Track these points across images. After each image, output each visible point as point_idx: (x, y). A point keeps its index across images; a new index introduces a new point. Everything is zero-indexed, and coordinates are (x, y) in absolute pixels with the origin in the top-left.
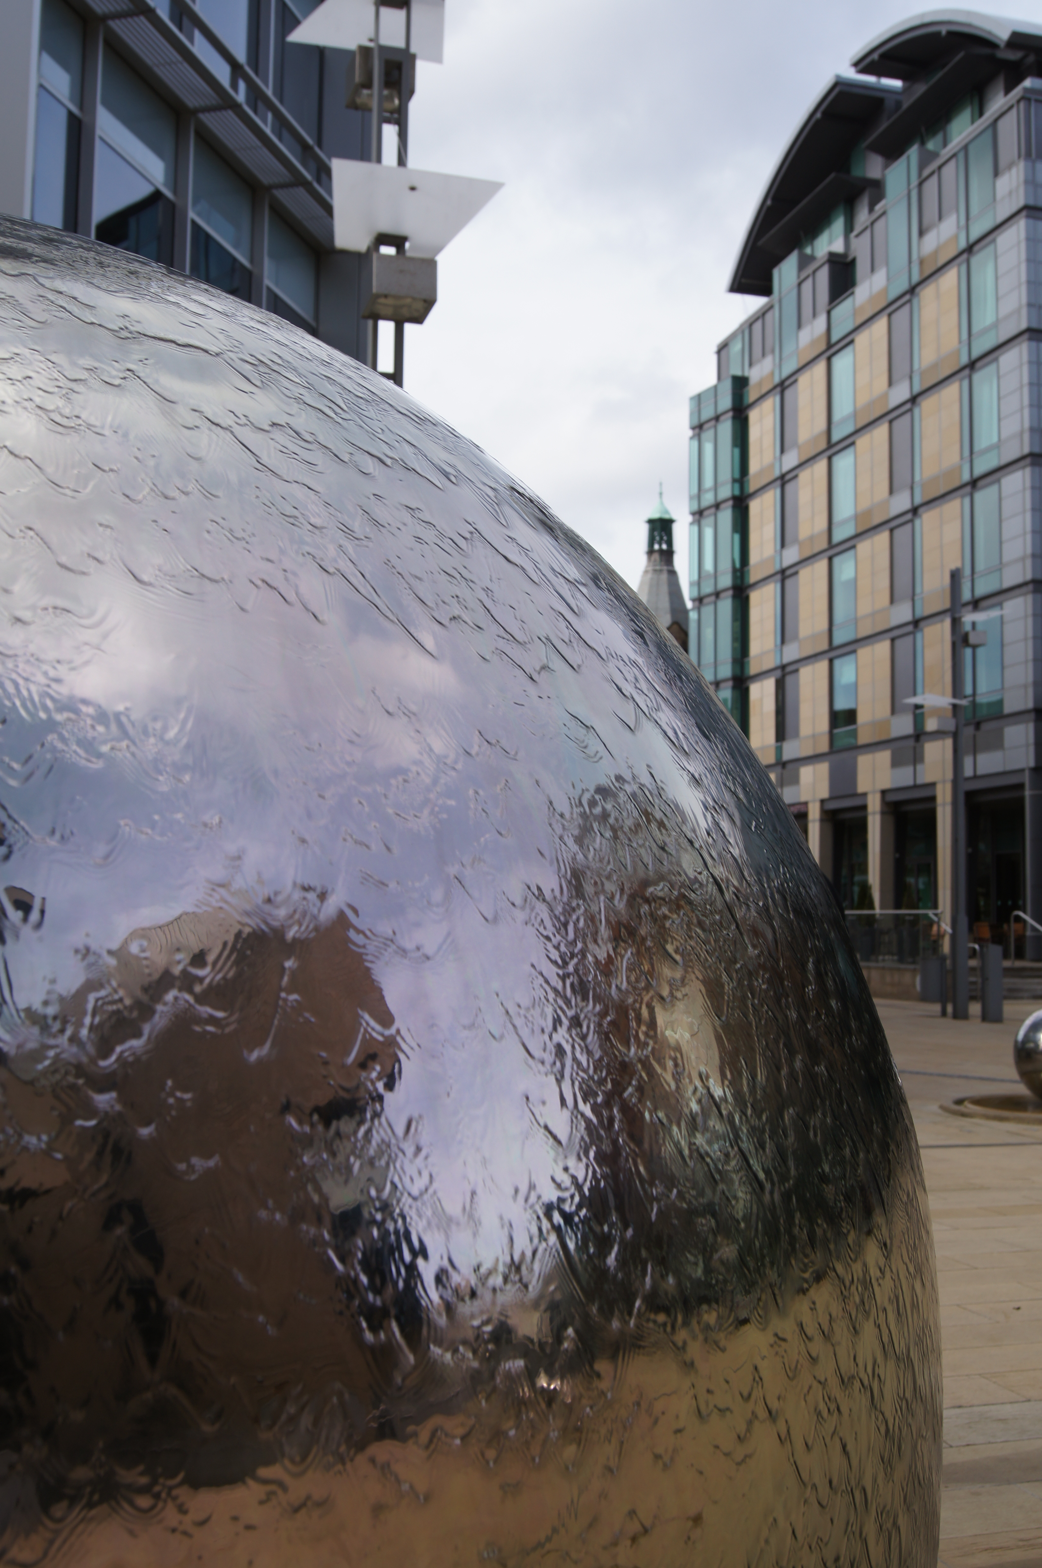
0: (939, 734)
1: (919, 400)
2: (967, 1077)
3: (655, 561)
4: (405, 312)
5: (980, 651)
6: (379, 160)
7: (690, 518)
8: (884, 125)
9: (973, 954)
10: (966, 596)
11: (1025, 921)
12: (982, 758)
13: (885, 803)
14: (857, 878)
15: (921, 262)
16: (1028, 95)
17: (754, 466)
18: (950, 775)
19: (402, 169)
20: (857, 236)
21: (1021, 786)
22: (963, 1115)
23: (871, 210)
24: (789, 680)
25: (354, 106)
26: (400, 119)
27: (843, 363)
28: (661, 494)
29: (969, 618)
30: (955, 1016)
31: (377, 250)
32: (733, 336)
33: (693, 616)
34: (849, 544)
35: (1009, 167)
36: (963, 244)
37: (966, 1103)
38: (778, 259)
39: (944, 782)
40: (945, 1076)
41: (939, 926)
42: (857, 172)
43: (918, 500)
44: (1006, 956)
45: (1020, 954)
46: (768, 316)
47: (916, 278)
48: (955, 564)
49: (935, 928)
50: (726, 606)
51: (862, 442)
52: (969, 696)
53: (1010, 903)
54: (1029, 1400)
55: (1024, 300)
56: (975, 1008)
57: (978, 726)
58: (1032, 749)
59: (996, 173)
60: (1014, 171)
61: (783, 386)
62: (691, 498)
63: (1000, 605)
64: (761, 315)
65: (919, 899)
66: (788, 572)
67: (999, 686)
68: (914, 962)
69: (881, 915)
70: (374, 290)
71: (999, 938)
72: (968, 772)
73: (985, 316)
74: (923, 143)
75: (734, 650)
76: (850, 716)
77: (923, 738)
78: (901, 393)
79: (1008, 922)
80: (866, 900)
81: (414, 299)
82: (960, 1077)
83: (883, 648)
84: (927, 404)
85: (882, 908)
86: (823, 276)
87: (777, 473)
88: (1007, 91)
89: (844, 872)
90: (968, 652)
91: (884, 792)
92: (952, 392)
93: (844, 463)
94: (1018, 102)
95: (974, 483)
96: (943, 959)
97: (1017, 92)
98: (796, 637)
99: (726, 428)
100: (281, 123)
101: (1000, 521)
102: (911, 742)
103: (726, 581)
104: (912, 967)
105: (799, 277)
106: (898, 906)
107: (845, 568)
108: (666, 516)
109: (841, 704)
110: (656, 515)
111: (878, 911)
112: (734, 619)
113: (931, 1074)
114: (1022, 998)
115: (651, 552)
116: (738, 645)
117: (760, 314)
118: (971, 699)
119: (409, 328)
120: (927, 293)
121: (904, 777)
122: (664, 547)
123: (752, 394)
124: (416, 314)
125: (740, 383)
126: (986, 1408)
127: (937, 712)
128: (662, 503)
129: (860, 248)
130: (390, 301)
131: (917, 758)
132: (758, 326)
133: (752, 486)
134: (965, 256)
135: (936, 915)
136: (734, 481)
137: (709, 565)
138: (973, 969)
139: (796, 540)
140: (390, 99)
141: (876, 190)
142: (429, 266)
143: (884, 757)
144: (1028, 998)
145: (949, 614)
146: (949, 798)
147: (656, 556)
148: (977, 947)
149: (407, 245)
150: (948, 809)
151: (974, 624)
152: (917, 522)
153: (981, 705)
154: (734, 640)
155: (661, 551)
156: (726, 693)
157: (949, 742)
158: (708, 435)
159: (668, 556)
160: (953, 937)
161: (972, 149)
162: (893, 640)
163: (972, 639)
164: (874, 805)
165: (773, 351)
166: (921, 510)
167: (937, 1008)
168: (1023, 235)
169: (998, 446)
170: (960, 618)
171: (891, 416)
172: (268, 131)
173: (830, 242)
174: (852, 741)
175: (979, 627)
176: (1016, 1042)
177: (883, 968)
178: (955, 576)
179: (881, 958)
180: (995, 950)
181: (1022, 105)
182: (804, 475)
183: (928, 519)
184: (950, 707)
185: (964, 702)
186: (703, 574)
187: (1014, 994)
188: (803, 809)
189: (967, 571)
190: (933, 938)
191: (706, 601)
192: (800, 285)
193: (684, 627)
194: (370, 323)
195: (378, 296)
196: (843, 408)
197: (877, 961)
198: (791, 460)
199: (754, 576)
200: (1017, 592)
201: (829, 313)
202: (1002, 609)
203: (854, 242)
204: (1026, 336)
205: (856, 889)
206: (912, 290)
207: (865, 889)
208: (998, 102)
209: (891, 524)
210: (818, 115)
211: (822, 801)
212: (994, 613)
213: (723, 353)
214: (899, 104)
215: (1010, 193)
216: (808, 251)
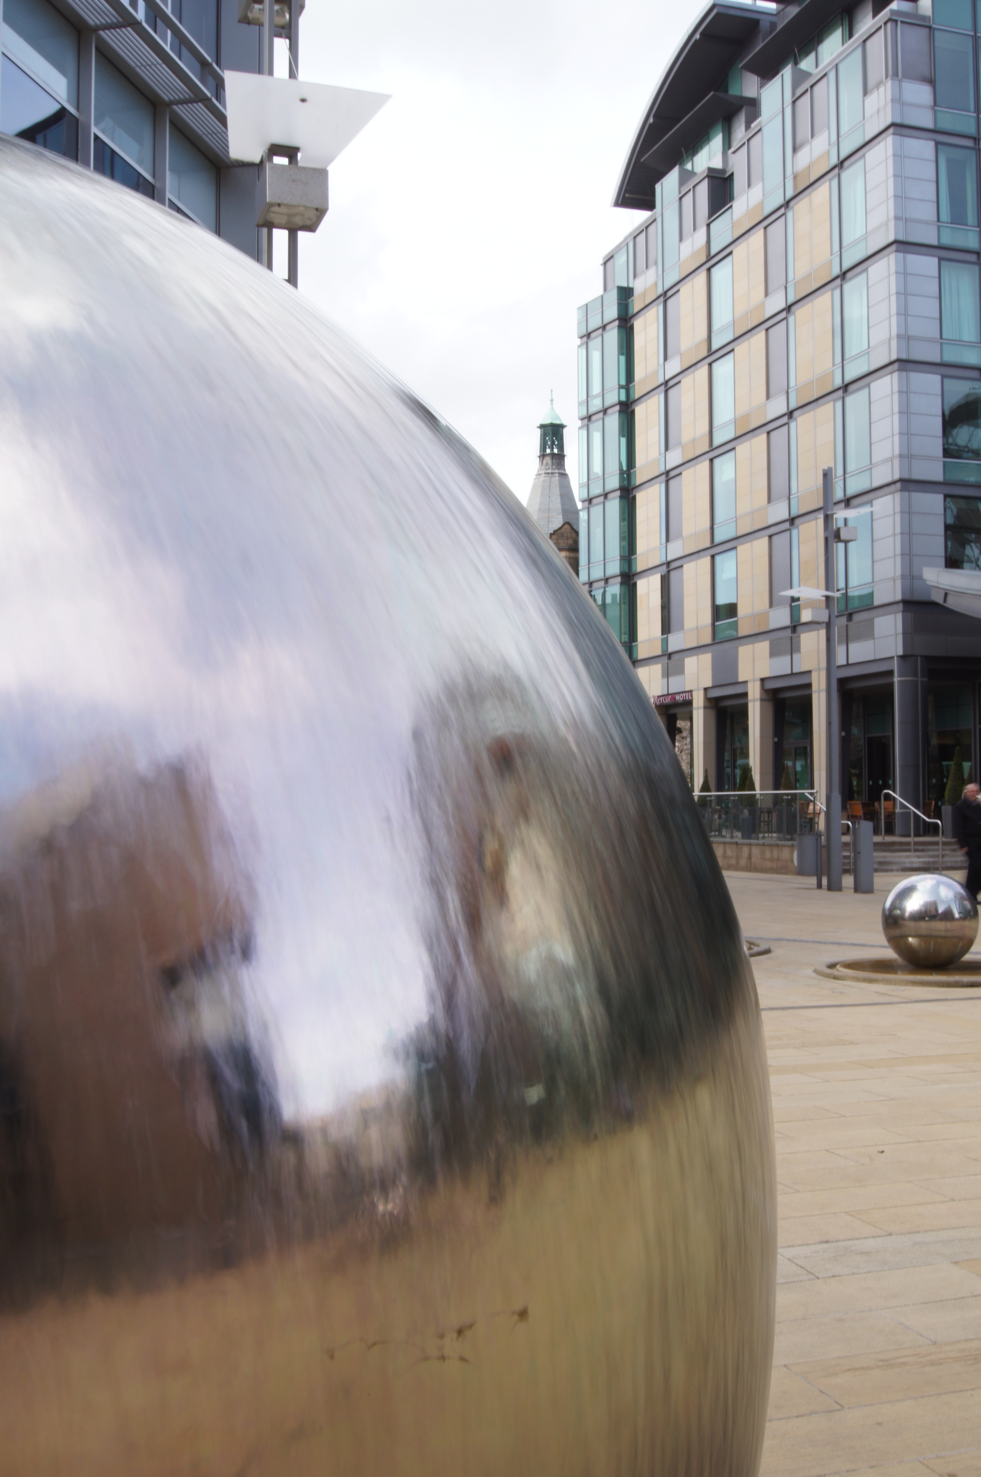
0: (812, 624)
1: (793, 308)
2: (839, 944)
3: (547, 464)
4: (298, 221)
5: (851, 545)
6: (271, 73)
7: (579, 423)
8: (760, 46)
9: (847, 831)
10: (839, 495)
11: (894, 798)
12: (853, 647)
13: (764, 690)
14: (740, 762)
15: (795, 178)
16: (894, 18)
17: (639, 373)
18: (823, 664)
19: (292, 81)
20: (734, 152)
21: (890, 673)
22: (835, 978)
23: (748, 127)
24: (673, 574)
25: (246, 20)
26: (289, 31)
27: (721, 273)
28: (552, 400)
29: (841, 514)
30: (830, 888)
31: (270, 160)
32: (618, 248)
33: (583, 515)
34: (729, 446)
35: (877, 86)
36: (834, 161)
37: (838, 967)
38: (660, 175)
39: (819, 669)
40: (819, 942)
41: (814, 805)
42: (733, 91)
43: (793, 405)
44: (876, 831)
45: (890, 830)
46: (651, 229)
47: (790, 194)
48: (826, 463)
49: (811, 807)
50: (614, 505)
51: (741, 348)
52: (842, 589)
53: (880, 782)
54: (890, 1234)
55: (892, 214)
56: (848, 881)
57: (850, 617)
58: (900, 638)
59: (865, 92)
60: (882, 89)
61: (665, 297)
62: (580, 404)
63: (870, 503)
64: (646, 227)
65: (797, 780)
66: (672, 474)
67: (870, 580)
68: (791, 839)
69: (761, 795)
70: (268, 201)
71: (871, 815)
72: (841, 660)
73: (854, 230)
74: (796, 63)
75: (621, 547)
76: (731, 610)
77: (799, 629)
78: (776, 303)
79: (879, 800)
80: (747, 781)
81: (306, 207)
82: (833, 943)
83: (761, 544)
84: (801, 313)
85: (761, 789)
86: (703, 190)
87: (661, 380)
88: (875, 14)
89: (727, 756)
90: (841, 546)
91: (763, 680)
92: (824, 301)
93: (723, 368)
94: (885, 23)
95: (845, 388)
96: (819, 835)
97: (885, 14)
98: (680, 535)
99: (613, 335)
100: (180, 40)
101: (870, 424)
102: (788, 633)
103: (614, 482)
104: (790, 843)
105: (680, 193)
106: (776, 788)
107: (725, 468)
108: (558, 422)
109: (722, 600)
110: (547, 421)
111: (758, 791)
112: (622, 520)
113: (807, 942)
114: (892, 870)
115: (543, 456)
116: (625, 543)
117: (644, 227)
118: (844, 591)
119: (301, 235)
120: (801, 206)
121: (781, 666)
122: (556, 451)
123: (636, 304)
124: (308, 223)
125: (625, 294)
126: (851, 1242)
127: (812, 604)
128: (553, 409)
129: (738, 165)
130: (282, 210)
131: (793, 648)
132: (642, 238)
133: (637, 393)
134: (836, 171)
135: (812, 794)
136: (620, 387)
137: (597, 468)
138: (846, 844)
139: (679, 443)
140: (281, 13)
141: (753, 106)
142: (321, 175)
143: (763, 647)
144: (897, 870)
145: (822, 511)
146: (823, 685)
147: (548, 459)
148: (850, 823)
149: (299, 155)
150: (823, 696)
151: (846, 520)
152: (793, 425)
153: (853, 597)
154: (622, 539)
155: (553, 455)
156: (615, 589)
157: (823, 632)
158: (595, 343)
159: (559, 459)
160: (828, 814)
161: (841, 67)
162: (770, 537)
163: (843, 536)
164: (754, 693)
165: (656, 263)
166: (795, 414)
167: (813, 880)
168: (890, 152)
169: (867, 352)
170: (832, 515)
171: (767, 324)
172: (167, 48)
173: (710, 158)
174: (734, 633)
175: (850, 524)
176: (884, 909)
177: (764, 845)
178: (827, 475)
179: (761, 835)
180: (866, 826)
181: (889, 25)
182: (687, 381)
183: (802, 422)
184: (824, 598)
185: (837, 595)
186: (591, 477)
187: (884, 867)
188: (687, 697)
189: (840, 472)
190: (809, 816)
191: (594, 501)
192: (681, 199)
193: (575, 527)
194: (265, 230)
195: (271, 205)
196: (722, 317)
197: (758, 838)
198: (673, 367)
199: (639, 478)
200: (886, 489)
201: (708, 225)
202: (872, 506)
203: (733, 159)
204: (893, 248)
205: (738, 772)
206: (787, 204)
207: (747, 771)
208: (866, 23)
209: (768, 427)
210: (697, 36)
211: (706, 690)
212: (865, 510)
213: (609, 264)
214: (773, 25)
215: (878, 111)
216: (689, 166)
